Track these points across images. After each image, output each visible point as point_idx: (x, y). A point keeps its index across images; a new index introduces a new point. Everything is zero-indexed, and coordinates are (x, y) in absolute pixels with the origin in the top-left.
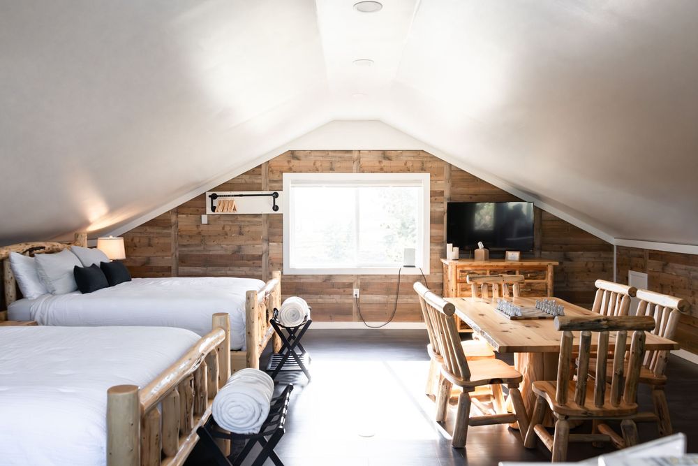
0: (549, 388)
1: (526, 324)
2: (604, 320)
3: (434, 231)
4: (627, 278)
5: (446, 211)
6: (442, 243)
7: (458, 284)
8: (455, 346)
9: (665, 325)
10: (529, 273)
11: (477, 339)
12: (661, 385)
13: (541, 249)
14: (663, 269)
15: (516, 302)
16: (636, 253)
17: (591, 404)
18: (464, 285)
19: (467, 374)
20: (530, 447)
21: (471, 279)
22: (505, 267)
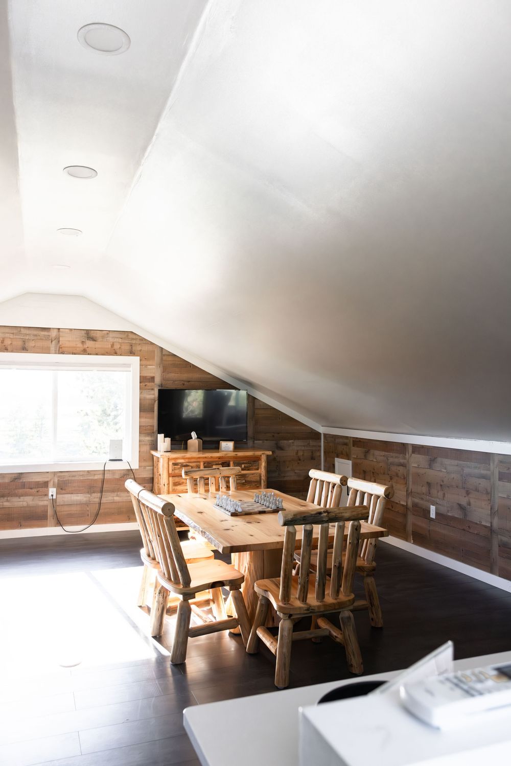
0: (273, 587)
1: (247, 520)
2: (324, 512)
3: (143, 420)
4: (334, 465)
5: (157, 399)
6: (151, 434)
7: (171, 478)
8: (175, 550)
9: (374, 513)
10: (243, 463)
11: (193, 538)
12: (372, 572)
13: (254, 439)
14: (365, 456)
15: (234, 496)
16: (341, 440)
17: (312, 599)
18: (177, 479)
19: (187, 580)
20: (252, 652)
21: (186, 473)
22: (219, 458)
